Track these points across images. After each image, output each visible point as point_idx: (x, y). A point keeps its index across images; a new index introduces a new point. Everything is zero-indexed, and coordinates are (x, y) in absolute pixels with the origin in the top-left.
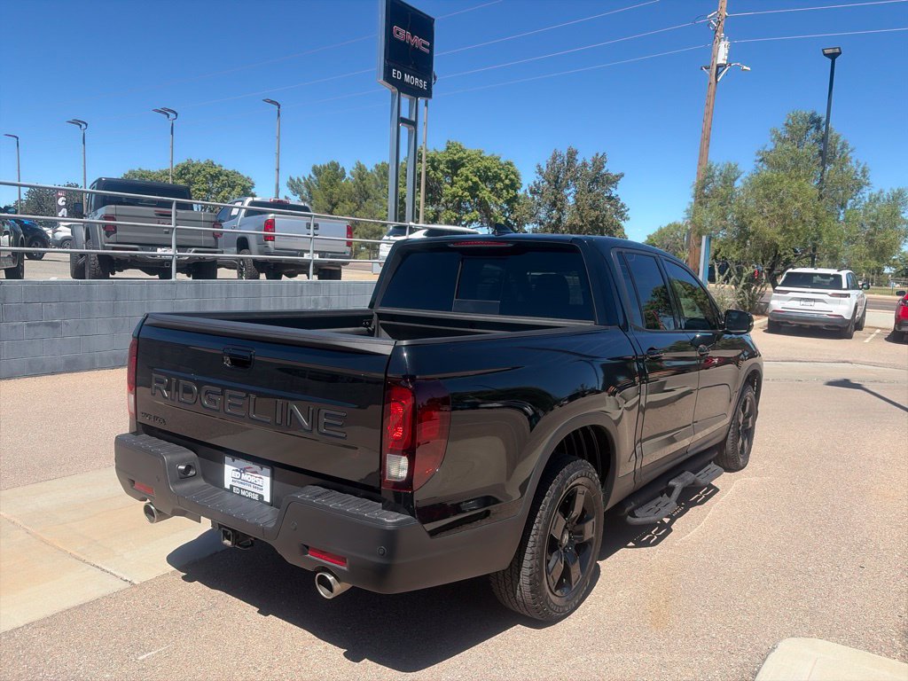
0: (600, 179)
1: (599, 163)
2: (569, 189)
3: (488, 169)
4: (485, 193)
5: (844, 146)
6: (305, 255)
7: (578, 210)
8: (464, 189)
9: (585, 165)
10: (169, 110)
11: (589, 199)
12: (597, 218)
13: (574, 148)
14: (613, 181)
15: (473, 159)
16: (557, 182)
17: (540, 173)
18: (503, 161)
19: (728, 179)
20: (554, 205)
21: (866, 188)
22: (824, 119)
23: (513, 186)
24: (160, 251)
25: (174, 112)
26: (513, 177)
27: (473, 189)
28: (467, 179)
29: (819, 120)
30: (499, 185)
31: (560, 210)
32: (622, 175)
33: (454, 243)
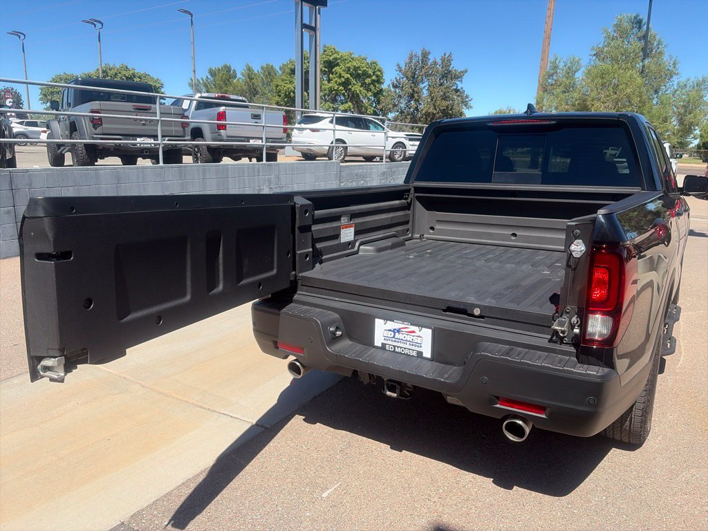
0: (448, 75)
1: (447, 61)
2: (423, 83)
3: (356, 69)
4: (357, 87)
5: (659, 43)
6: (251, 141)
7: (432, 100)
8: (340, 84)
9: (435, 63)
10: (96, 21)
11: (439, 93)
12: (447, 107)
13: (427, 50)
14: (458, 76)
15: (345, 60)
16: (414, 77)
17: (400, 71)
18: (369, 61)
19: (571, 71)
20: (412, 96)
21: (675, 77)
22: (645, 20)
23: (379, 81)
24: (139, 140)
25: (100, 22)
26: (379, 73)
27: (346, 84)
28: (340, 76)
29: (640, 22)
30: (368, 81)
31: (417, 101)
32: (466, 71)
33: (493, 122)
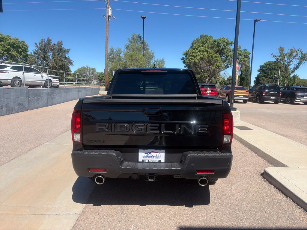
0: (61, 50)
1: (60, 44)
2: (49, 53)
3: (14, 43)
4: (14, 52)
7: (55, 61)
8: (4, 51)
9: (54, 44)
11: (58, 58)
12: (62, 64)
13: (50, 38)
14: (67, 51)
15: (7, 39)
16: (44, 50)
17: (37, 47)
18: (20, 40)
19: (119, 53)
20: (44, 59)
21: (153, 58)
22: (142, 37)
23: (26, 50)
26: (26, 47)
27: (8, 51)
28: (4, 47)
29: (140, 37)
30: (20, 50)
31: (47, 61)
32: (70, 50)
33: (143, 71)
